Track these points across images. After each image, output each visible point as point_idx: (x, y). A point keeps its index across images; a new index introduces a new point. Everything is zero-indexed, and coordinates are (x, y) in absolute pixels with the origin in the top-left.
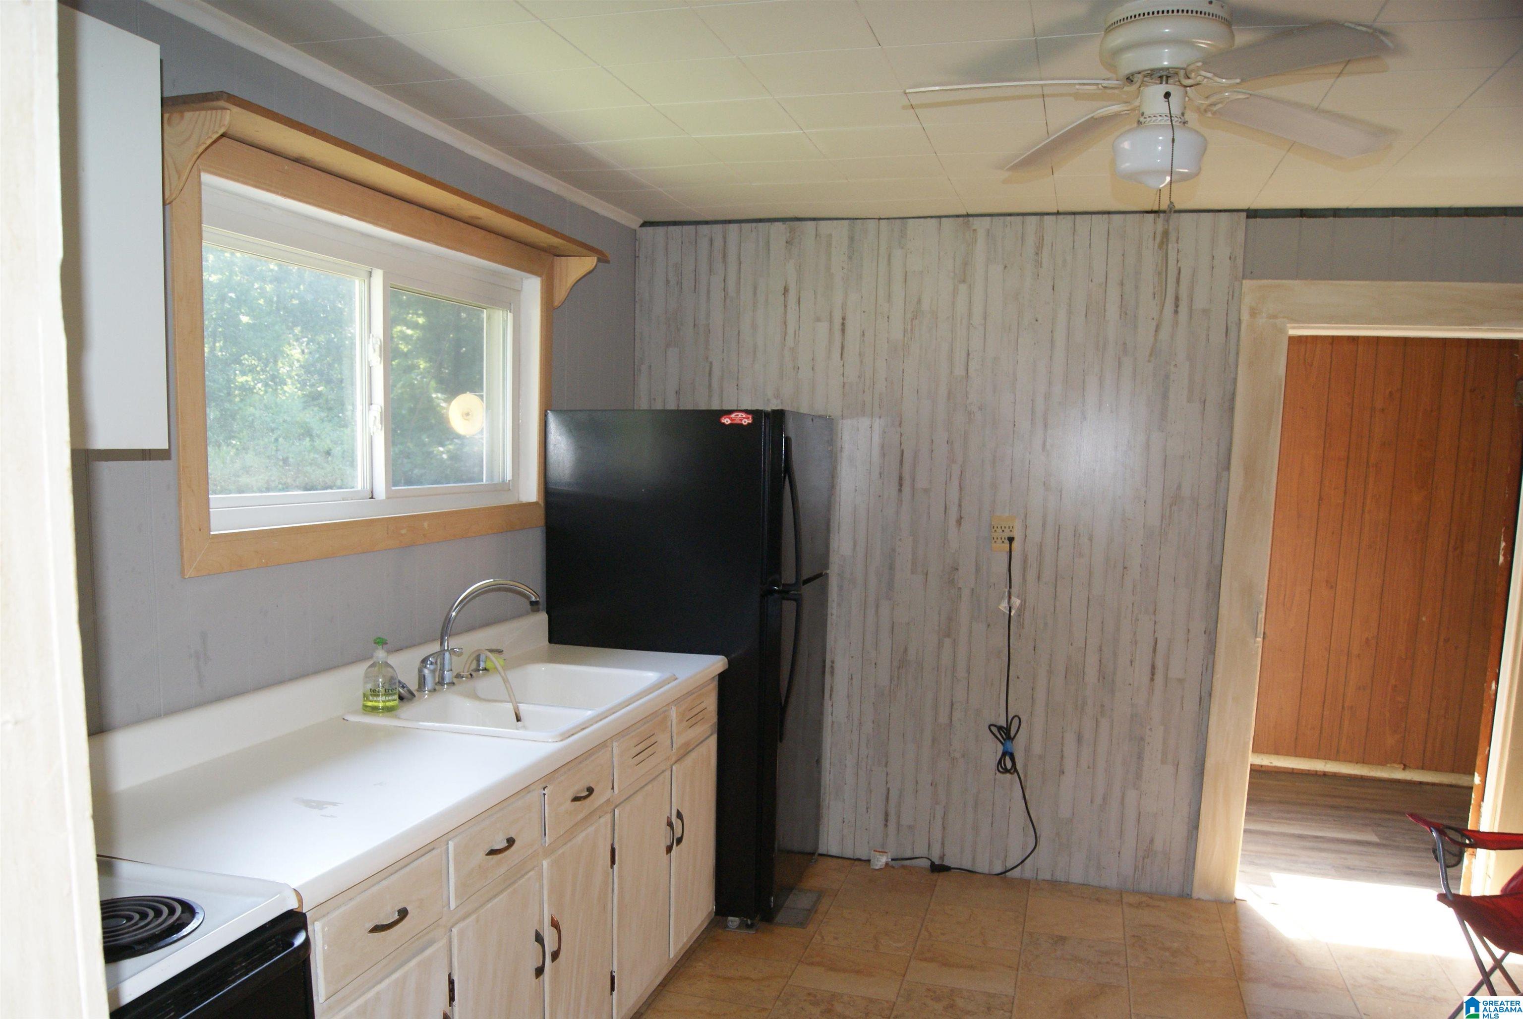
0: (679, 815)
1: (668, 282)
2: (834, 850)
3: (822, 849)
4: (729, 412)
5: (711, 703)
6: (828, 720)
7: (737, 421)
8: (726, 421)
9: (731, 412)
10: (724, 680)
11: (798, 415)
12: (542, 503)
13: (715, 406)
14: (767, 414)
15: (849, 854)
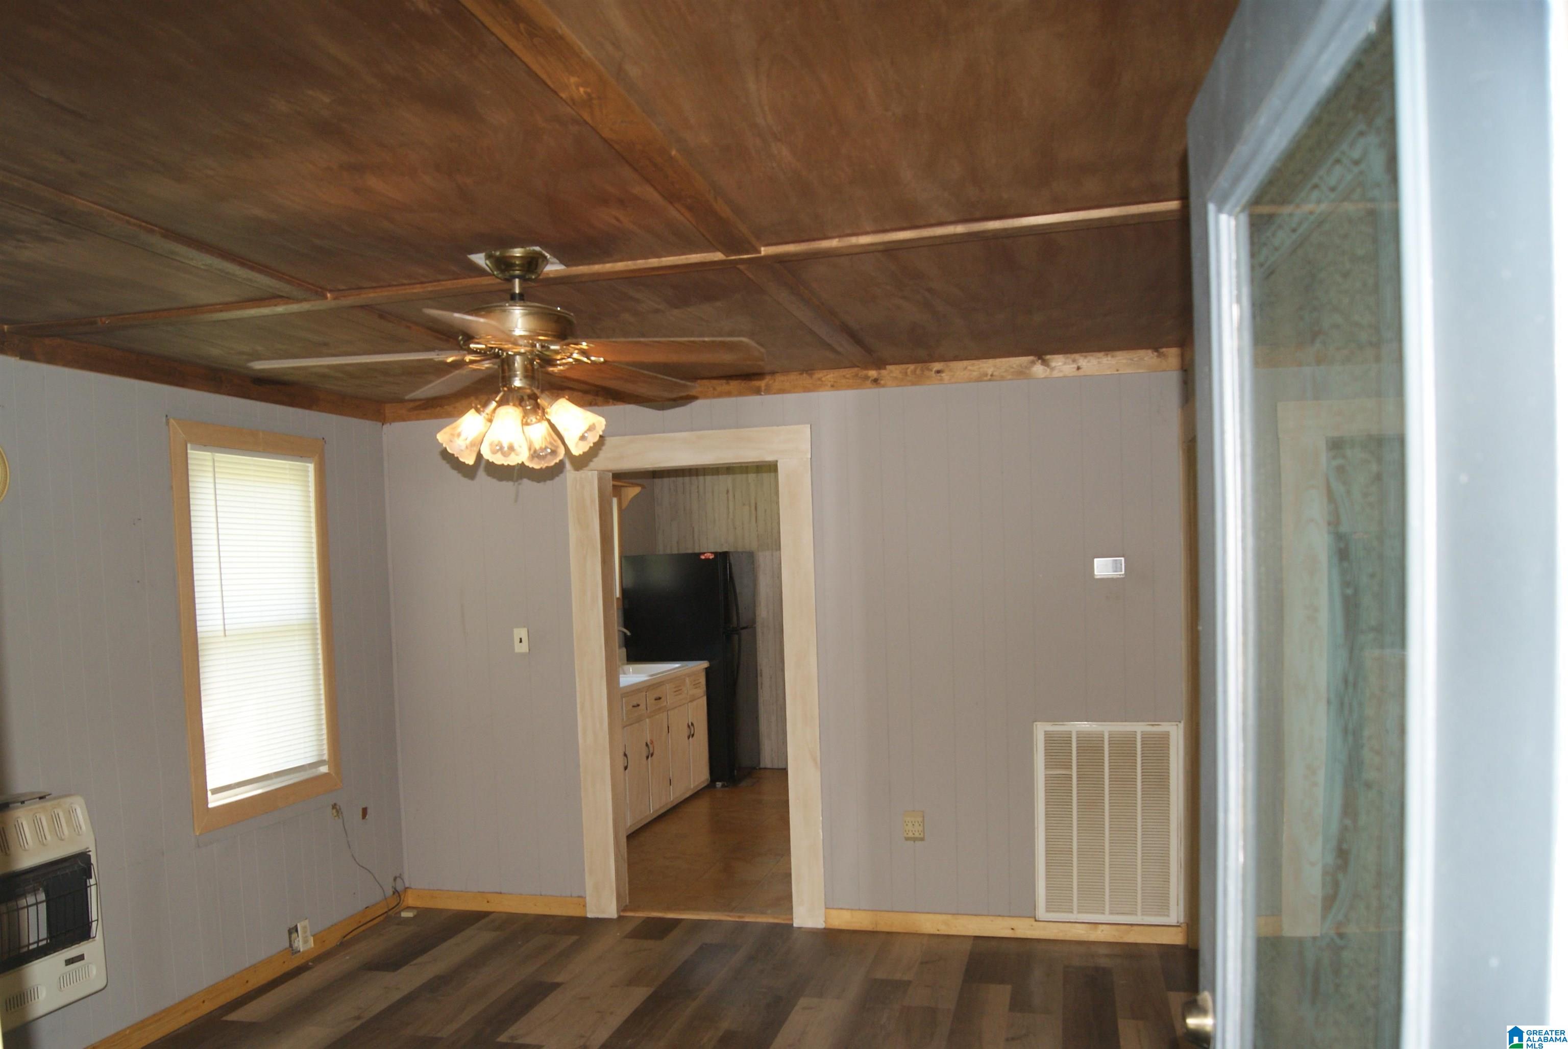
0: (692, 724)
1: (670, 489)
2: (769, 766)
3: (762, 766)
4: (704, 553)
5: (703, 680)
6: (761, 700)
7: (707, 557)
8: (703, 557)
9: (705, 553)
10: (708, 671)
11: (737, 552)
12: (621, 598)
13: (697, 551)
14: (720, 553)
15: (776, 767)
